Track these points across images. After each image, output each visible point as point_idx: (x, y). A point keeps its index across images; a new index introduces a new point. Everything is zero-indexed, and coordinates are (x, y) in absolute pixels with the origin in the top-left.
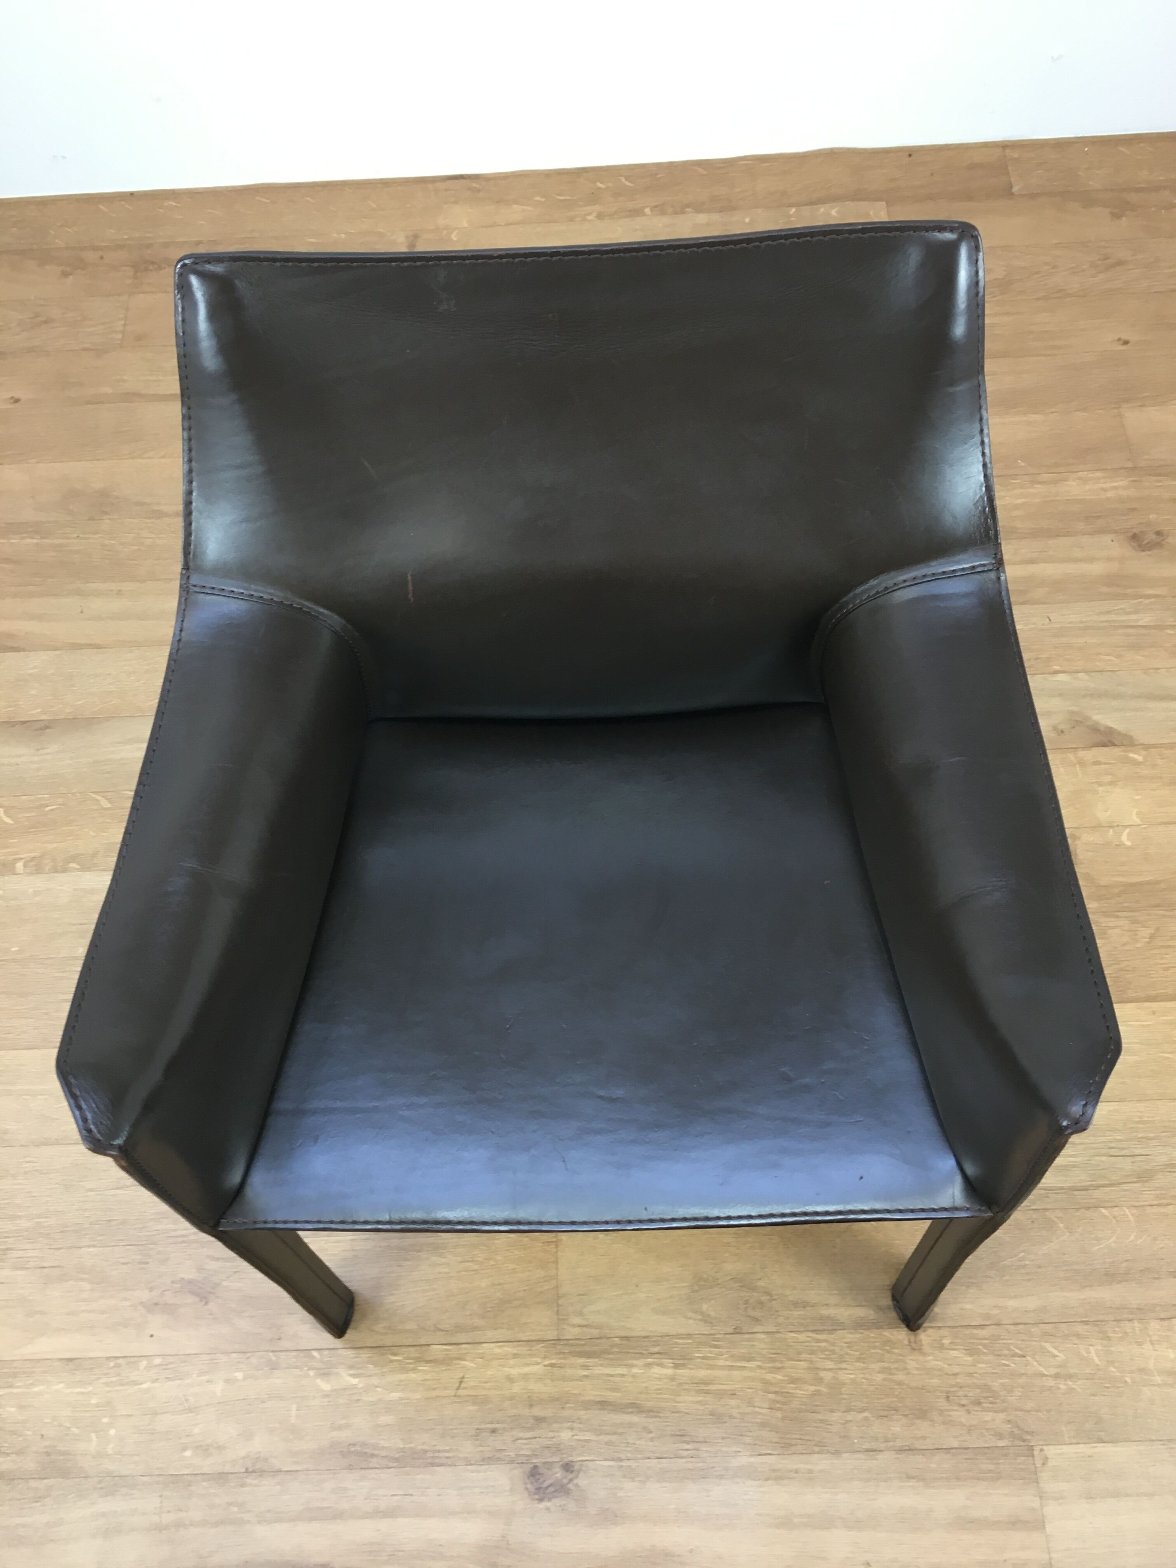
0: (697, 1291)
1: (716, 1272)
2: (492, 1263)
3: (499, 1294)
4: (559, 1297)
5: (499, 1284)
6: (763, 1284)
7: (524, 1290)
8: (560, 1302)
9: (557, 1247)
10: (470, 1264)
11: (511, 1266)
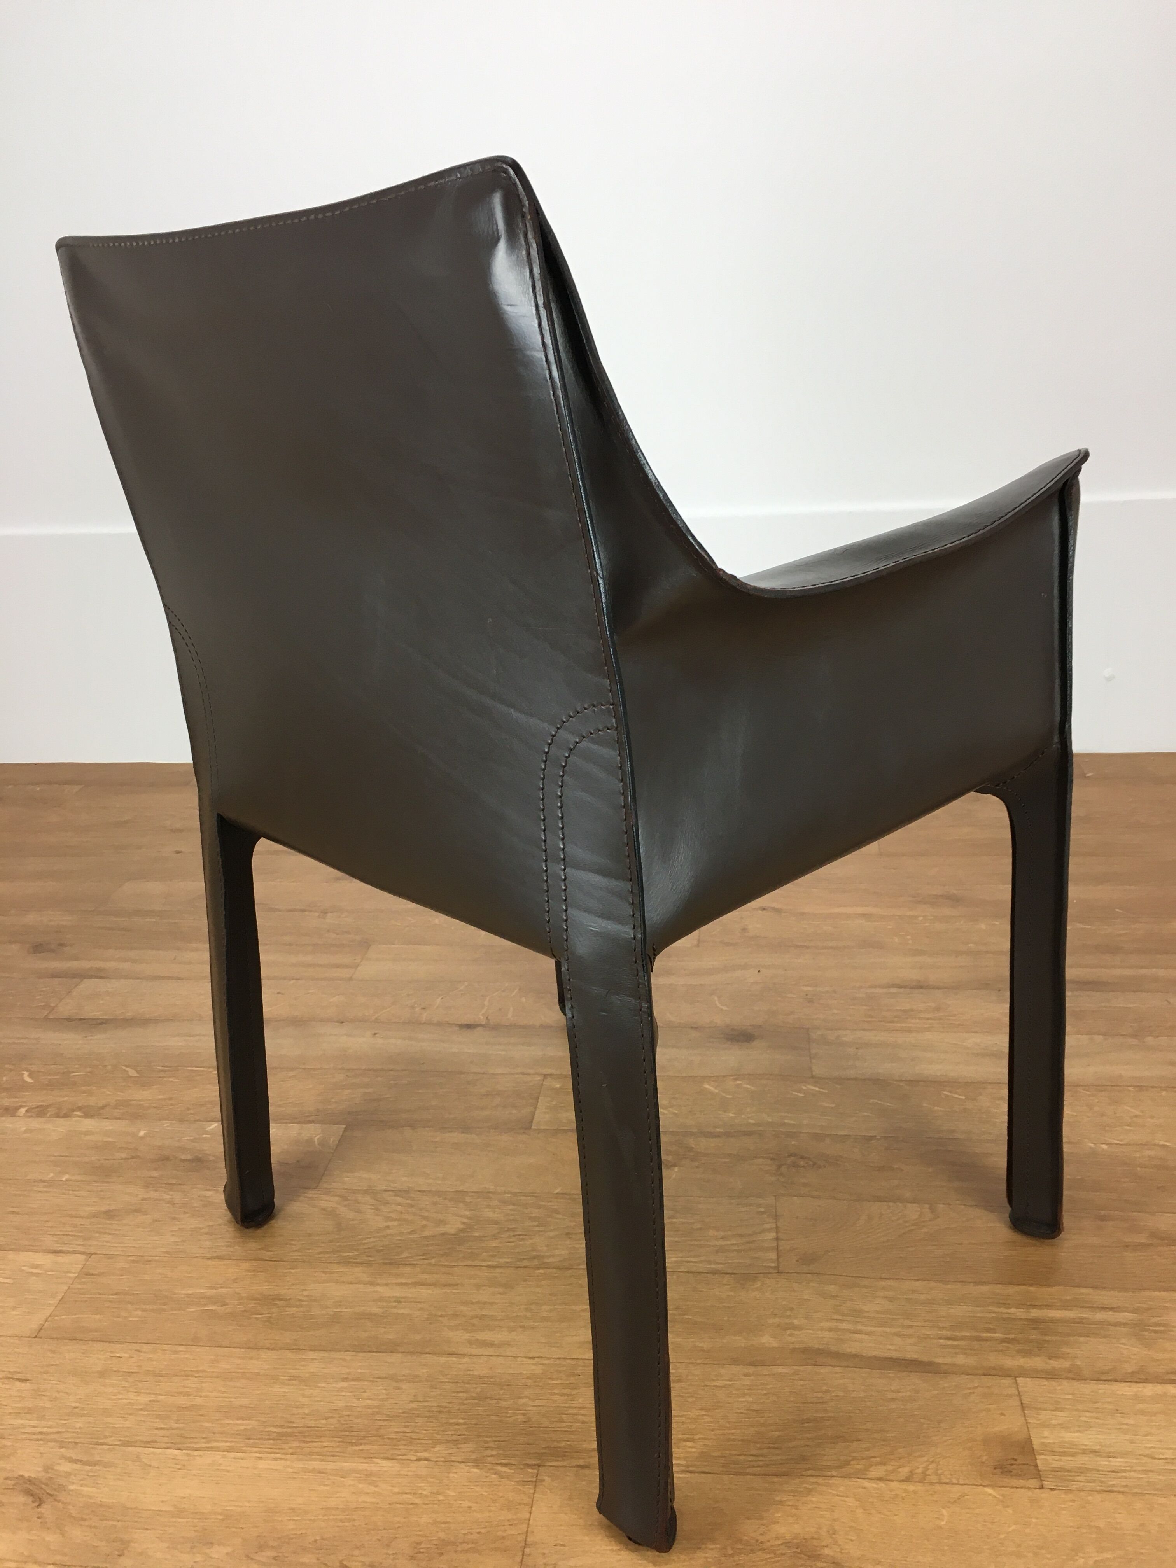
0: (732, 1555)
1: (762, 1534)
2: (441, 1497)
3: (442, 1535)
4: (526, 1545)
5: (445, 1523)
6: (831, 1554)
7: (478, 1533)
8: (527, 1550)
9: (535, 1487)
10: (409, 1496)
11: (466, 1504)
